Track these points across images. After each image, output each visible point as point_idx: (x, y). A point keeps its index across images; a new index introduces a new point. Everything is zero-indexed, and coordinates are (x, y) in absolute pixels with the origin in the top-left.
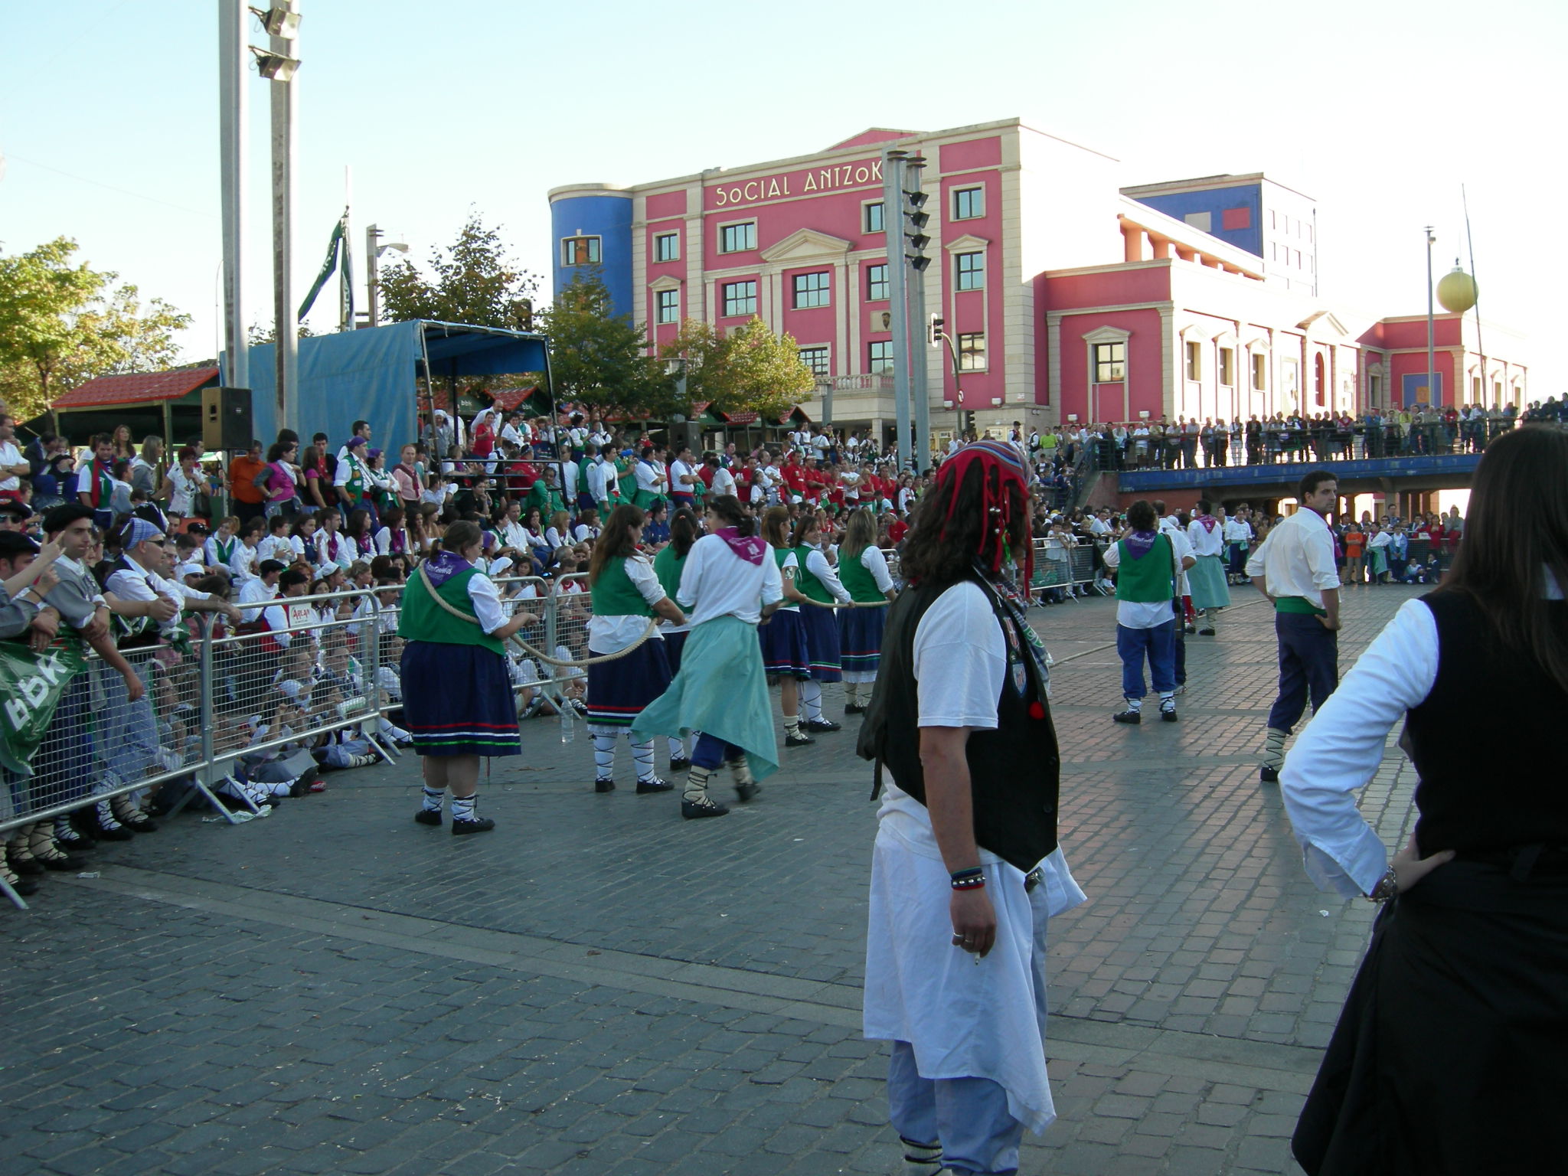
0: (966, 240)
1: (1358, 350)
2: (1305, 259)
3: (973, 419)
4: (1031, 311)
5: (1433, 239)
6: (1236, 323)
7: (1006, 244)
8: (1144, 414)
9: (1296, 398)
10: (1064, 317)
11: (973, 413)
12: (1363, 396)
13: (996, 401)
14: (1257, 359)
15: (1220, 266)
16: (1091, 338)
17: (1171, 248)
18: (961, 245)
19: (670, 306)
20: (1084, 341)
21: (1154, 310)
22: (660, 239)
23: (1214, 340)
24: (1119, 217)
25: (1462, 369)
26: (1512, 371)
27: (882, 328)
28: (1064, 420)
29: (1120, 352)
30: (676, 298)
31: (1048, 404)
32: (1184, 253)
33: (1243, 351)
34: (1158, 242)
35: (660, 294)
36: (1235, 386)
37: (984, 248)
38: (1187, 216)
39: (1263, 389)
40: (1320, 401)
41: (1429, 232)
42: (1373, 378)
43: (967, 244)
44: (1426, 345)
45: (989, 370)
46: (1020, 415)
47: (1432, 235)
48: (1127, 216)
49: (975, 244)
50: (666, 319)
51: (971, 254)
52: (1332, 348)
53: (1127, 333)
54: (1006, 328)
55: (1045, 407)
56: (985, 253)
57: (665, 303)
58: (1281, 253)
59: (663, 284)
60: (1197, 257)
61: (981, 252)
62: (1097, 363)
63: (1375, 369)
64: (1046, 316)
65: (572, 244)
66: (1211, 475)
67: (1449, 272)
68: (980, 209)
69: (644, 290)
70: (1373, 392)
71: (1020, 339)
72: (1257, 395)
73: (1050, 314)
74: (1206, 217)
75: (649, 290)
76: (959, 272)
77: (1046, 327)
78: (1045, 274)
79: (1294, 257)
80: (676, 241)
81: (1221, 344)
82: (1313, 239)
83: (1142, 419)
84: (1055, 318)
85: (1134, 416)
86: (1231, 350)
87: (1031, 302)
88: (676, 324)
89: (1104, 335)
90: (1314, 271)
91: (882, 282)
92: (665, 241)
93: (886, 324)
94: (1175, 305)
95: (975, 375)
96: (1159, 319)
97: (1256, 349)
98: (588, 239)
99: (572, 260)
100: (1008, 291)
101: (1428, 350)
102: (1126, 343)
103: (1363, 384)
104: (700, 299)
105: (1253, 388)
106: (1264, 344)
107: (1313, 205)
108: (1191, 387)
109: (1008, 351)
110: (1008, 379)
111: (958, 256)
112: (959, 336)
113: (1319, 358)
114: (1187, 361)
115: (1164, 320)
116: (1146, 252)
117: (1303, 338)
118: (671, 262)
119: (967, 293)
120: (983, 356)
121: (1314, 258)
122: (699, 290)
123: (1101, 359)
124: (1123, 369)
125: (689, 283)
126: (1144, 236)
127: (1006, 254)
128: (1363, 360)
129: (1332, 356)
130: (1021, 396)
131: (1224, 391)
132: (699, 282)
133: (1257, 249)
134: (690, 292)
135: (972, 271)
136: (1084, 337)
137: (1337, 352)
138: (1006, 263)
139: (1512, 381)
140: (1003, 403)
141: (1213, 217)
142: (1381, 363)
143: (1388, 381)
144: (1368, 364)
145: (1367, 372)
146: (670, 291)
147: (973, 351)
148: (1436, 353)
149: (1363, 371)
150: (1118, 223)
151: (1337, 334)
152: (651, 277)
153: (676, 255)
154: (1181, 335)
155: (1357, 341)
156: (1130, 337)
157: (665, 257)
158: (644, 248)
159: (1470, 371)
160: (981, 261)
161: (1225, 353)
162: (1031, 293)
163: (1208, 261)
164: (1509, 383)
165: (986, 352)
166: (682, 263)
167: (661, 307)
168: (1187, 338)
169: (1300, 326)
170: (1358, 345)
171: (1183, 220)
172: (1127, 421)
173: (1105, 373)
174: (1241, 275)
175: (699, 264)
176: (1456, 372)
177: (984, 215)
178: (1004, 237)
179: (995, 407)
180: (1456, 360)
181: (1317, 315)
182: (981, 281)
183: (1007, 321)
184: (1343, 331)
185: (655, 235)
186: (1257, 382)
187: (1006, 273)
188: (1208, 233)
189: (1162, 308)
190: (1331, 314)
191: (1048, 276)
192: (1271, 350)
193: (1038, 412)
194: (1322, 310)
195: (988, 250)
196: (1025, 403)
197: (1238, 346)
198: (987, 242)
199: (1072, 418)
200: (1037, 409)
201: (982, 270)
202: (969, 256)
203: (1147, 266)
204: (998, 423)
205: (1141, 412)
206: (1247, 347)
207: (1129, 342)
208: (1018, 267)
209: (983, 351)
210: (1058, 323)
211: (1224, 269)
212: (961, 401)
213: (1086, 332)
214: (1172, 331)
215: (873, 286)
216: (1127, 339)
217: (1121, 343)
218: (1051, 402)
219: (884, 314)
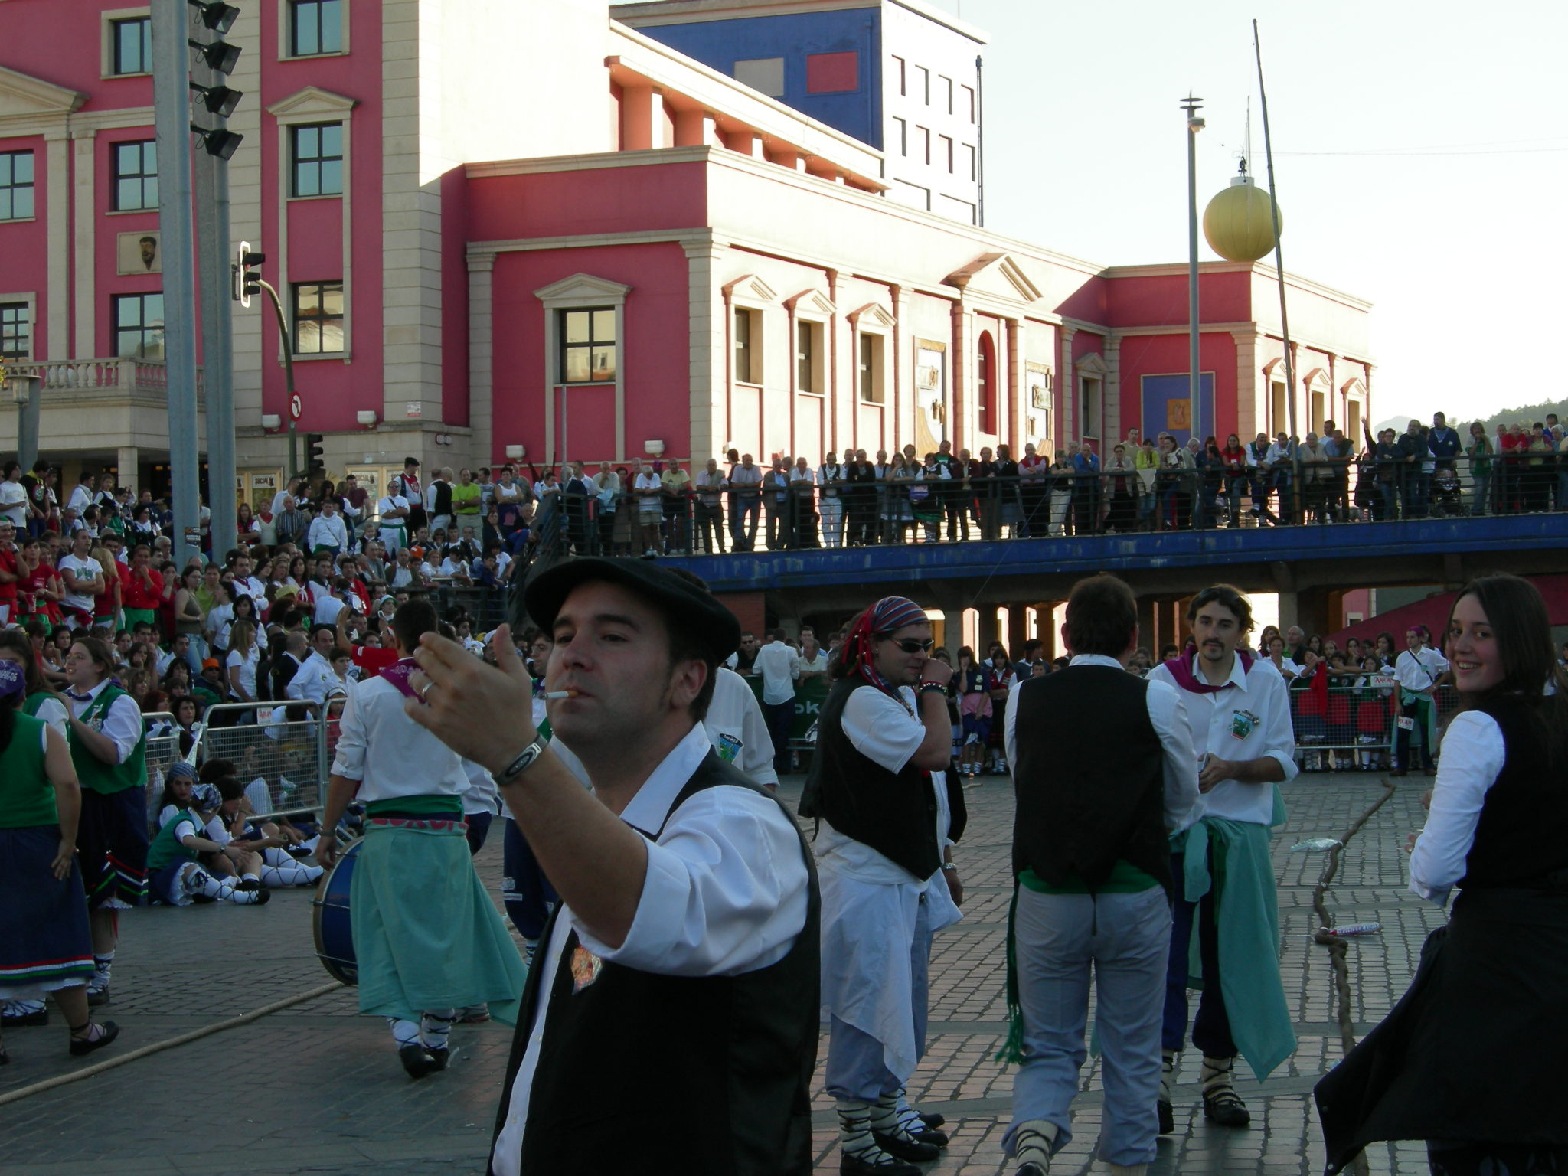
0: (311, 97)
1: (1058, 327)
2: (962, 156)
3: (320, 451)
4: (436, 242)
5: (1200, 123)
6: (830, 274)
7: (388, 108)
8: (654, 446)
9: (943, 419)
10: (500, 255)
11: (320, 439)
12: (1068, 415)
13: (365, 416)
14: (870, 344)
15: (801, 164)
16: (551, 297)
17: (709, 125)
18: (300, 108)
20: (539, 302)
21: (675, 244)
23: (789, 306)
24: (609, 62)
25: (1251, 366)
26: (1343, 371)
27: (139, 266)
28: (499, 453)
29: (608, 325)
31: (467, 424)
32: (734, 136)
33: (843, 328)
34: (682, 113)
36: (827, 396)
37: (346, 116)
38: (737, 65)
39: (880, 400)
40: (988, 424)
41: (1191, 109)
42: (1086, 382)
43: (310, 106)
44: (1186, 322)
45: (353, 356)
46: (414, 445)
47: (1198, 114)
48: (623, 61)
49: (327, 106)
51: (320, 125)
52: (1011, 324)
53: (622, 289)
54: (386, 274)
55: (462, 430)
56: (346, 124)
58: (916, 139)
60: (757, 145)
61: (339, 123)
62: (563, 345)
63: (1091, 364)
64: (464, 251)
66: (783, 565)
67: (1228, 185)
68: (338, 38)
70: (1086, 408)
71: (414, 296)
72: (868, 417)
73: (474, 248)
74: (774, 68)
76: (295, 161)
77: (466, 274)
78: (463, 169)
79: (939, 148)
81: (801, 313)
82: (976, 116)
83: (652, 456)
84: (482, 256)
85: (634, 448)
86: (820, 325)
87: (436, 224)
89: (578, 292)
90: (977, 174)
91: (141, 175)
93: (148, 259)
94: (714, 237)
95: (325, 363)
96: (684, 262)
97: (869, 324)
100: (392, 201)
101: (1188, 329)
102: (620, 309)
103: (1068, 392)
105: (860, 400)
106: (882, 315)
107: (977, 49)
108: (744, 397)
109: (391, 318)
110: (390, 374)
111: (294, 129)
112: (294, 288)
113: (986, 343)
114: (736, 345)
115: (693, 265)
116: (661, 133)
117: (956, 304)
119: (310, 202)
120: (340, 326)
121: (977, 154)
123: (570, 339)
124: (612, 359)
126: (657, 100)
127: (388, 128)
128: (1067, 347)
129: (1011, 339)
130: (414, 409)
131: (807, 407)
133: (870, 132)
135: (320, 159)
136: (539, 294)
137: (1021, 333)
138: (388, 147)
139: (1344, 391)
140: (379, 419)
141: (787, 67)
142: (1101, 353)
143: (1114, 389)
144: (1077, 356)
145: (1075, 369)
147: (321, 317)
148: (1202, 334)
149: (1068, 369)
150: (605, 74)
151: (1017, 296)
154: (726, 293)
155: (1057, 311)
156: (627, 297)
159: (1266, 371)
160: (339, 140)
161: (809, 332)
162: (436, 205)
163: (778, 153)
164: (1338, 395)
165: (347, 319)
168: (736, 301)
169: (950, 281)
170: (1058, 319)
171: (730, 73)
172: (620, 459)
173: (578, 364)
174: (840, 181)
176: (1240, 371)
177: (346, 50)
178: (385, 95)
179: (364, 428)
180: (1241, 350)
181: (983, 261)
182: (338, 179)
183: (388, 261)
184: (1029, 291)
186: (870, 386)
187: (389, 165)
188: (777, 98)
189: (689, 242)
190: (1008, 259)
191: (470, 175)
192: (896, 328)
193: (449, 439)
194: (993, 250)
195: (352, 119)
196: (421, 423)
197: (833, 318)
198: (350, 103)
199: (515, 451)
200: (446, 434)
201: (340, 158)
202: (316, 130)
203: (658, 161)
204: (369, 460)
205: (648, 443)
206: (852, 319)
207: (625, 306)
208: (411, 155)
209: (340, 316)
210: (489, 267)
211: (810, 170)
212: (296, 415)
213: (542, 285)
214: (708, 286)
215: (122, 182)
216: (621, 301)
217: (611, 308)
218: (472, 420)
219: (144, 240)
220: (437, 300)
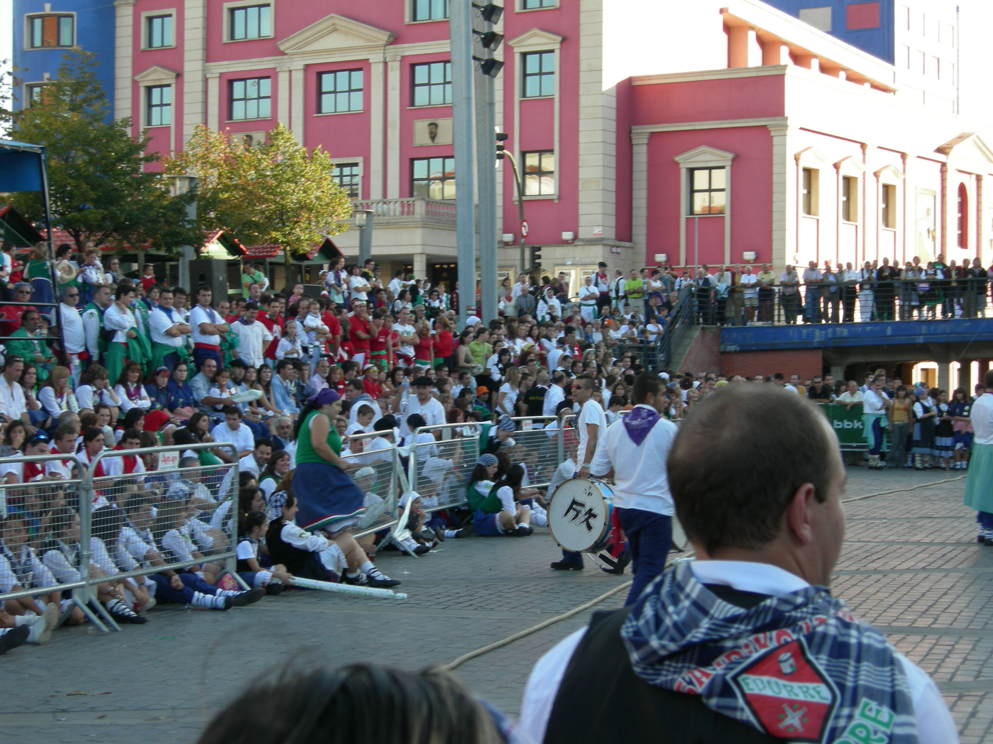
0: (535, 35)
2: (945, 68)
3: (539, 257)
4: (613, 126)
6: (863, 146)
7: (584, 42)
8: (749, 255)
9: (934, 239)
10: (653, 134)
11: (539, 249)
13: (567, 235)
14: (888, 190)
15: (842, 74)
16: (685, 160)
17: (784, 51)
18: (528, 42)
19: (162, 105)
20: (677, 164)
21: (764, 127)
22: (150, 19)
23: (836, 166)
24: (722, 11)
27: (427, 141)
28: (650, 260)
29: (721, 178)
30: (169, 95)
31: (630, 241)
32: (800, 58)
33: (871, 179)
34: (767, 44)
35: (149, 89)
36: (860, 223)
37: (557, 46)
38: (803, 12)
39: (894, 227)
40: (963, 242)
43: (535, 40)
45: (560, 198)
46: (597, 253)
48: (731, 11)
49: (545, 41)
50: (156, 121)
51: (541, 53)
52: (979, 178)
53: (730, 156)
54: (581, 146)
55: (627, 244)
56: (557, 52)
57: (156, 100)
58: (916, 59)
59: (153, 77)
60: (815, 63)
61: (552, 51)
62: (692, 191)
64: (630, 132)
65: (38, 23)
66: (834, 332)
69: (128, 83)
71: (598, 160)
72: (886, 235)
73: (636, 129)
74: (825, 13)
75: (135, 84)
76: (525, 75)
77: (631, 146)
78: (630, 80)
79: (931, 64)
80: (171, 24)
81: (845, 171)
82: (955, 43)
83: (748, 262)
84: (641, 135)
85: (736, 257)
86: (856, 179)
87: (613, 114)
88: (168, 128)
89: (702, 157)
90: (956, 81)
91: (429, 84)
92: (157, 23)
93: (433, 136)
94: (789, 123)
95: (542, 202)
96: (770, 139)
97: (887, 178)
98: (59, 17)
99: (38, 42)
100: (584, 101)
102: (728, 168)
104: (199, 97)
105: (881, 226)
106: (896, 173)
108: (807, 223)
109: (584, 173)
110: (583, 209)
111: (524, 55)
112: (523, 154)
113: (962, 190)
114: (803, 191)
115: (776, 141)
116: (754, 57)
117: (944, 165)
118: (164, 49)
119: (534, 101)
120: (552, 177)
121: (956, 68)
122: (199, 87)
123: (696, 187)
124: (721, 200)
125: (187, 77)
126: (752, 36)
127: (583, 54)
129: (979, 187)
130: (598, 231)
131: (847, 229)
132: (199, 76)
133: (888, 55)
134: (187, 88)
135: (541, 74)
136: (677, 159)
137: (984, 183)
138: (583, 66)
140: (576, 238)
141: (834, 14)
146: (161, 86)
147: (539, 172)
150: (719, 20)
151: (983, 159)
152: (138, 68)
153: (171, 40)
154: (797, 159)
156: (733, 160)
157: (157, 43)
158: (129, 31)
160: (552, 62)
161: (848, 181)
162: (613, 102)
163: (827, 68)
165: (556, 174)
166: (178, 50)
167: (150, 106)
168: (803, 163)
169: (940, 150)
171: (797, 17)
172: (727, 263)
173: (700, 202)
174: (867, 85)
175: (199, 54)
177: (558, 5)
178: (582, 33)
179: (566, 243)
181: (961, 138)
182: (552, 87)
183: (583, 138)
185: (144, 15)
186: (887, 219)
187: (583, 77)
188: (828, 33)
189: (773, 126)
190: (977, 137)
191: (635, 83)
192: (904, 180)
193: (619, 250)
194: (967, 131)
195: (561, 49)
196: (602, 239)
197: (864, 173)
198: (559, 39)
199: (661, 258)
200: (618, 247)
201: (552, 73)
202: (538, 56)
203: (754, 74)
204: (569, 263)
205: (745, 253)
206: (876, 174)
207: (732, 166)
208: (598, 70)
209: (552, 172)
210: (646, 141)
211: (849, 79)
212: (525, 234)
213: (679, 153)
214: (785, 154)
215: (417, 88)
216: (729, 163)
217: (723, 167)
218: (634, 238)
219: (431, 124)
220: (613, 162)
